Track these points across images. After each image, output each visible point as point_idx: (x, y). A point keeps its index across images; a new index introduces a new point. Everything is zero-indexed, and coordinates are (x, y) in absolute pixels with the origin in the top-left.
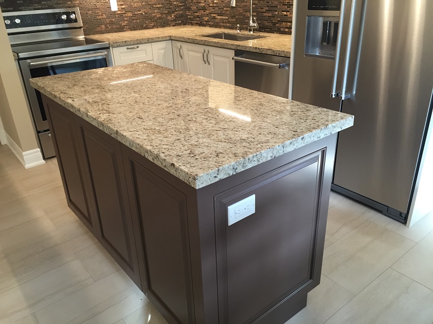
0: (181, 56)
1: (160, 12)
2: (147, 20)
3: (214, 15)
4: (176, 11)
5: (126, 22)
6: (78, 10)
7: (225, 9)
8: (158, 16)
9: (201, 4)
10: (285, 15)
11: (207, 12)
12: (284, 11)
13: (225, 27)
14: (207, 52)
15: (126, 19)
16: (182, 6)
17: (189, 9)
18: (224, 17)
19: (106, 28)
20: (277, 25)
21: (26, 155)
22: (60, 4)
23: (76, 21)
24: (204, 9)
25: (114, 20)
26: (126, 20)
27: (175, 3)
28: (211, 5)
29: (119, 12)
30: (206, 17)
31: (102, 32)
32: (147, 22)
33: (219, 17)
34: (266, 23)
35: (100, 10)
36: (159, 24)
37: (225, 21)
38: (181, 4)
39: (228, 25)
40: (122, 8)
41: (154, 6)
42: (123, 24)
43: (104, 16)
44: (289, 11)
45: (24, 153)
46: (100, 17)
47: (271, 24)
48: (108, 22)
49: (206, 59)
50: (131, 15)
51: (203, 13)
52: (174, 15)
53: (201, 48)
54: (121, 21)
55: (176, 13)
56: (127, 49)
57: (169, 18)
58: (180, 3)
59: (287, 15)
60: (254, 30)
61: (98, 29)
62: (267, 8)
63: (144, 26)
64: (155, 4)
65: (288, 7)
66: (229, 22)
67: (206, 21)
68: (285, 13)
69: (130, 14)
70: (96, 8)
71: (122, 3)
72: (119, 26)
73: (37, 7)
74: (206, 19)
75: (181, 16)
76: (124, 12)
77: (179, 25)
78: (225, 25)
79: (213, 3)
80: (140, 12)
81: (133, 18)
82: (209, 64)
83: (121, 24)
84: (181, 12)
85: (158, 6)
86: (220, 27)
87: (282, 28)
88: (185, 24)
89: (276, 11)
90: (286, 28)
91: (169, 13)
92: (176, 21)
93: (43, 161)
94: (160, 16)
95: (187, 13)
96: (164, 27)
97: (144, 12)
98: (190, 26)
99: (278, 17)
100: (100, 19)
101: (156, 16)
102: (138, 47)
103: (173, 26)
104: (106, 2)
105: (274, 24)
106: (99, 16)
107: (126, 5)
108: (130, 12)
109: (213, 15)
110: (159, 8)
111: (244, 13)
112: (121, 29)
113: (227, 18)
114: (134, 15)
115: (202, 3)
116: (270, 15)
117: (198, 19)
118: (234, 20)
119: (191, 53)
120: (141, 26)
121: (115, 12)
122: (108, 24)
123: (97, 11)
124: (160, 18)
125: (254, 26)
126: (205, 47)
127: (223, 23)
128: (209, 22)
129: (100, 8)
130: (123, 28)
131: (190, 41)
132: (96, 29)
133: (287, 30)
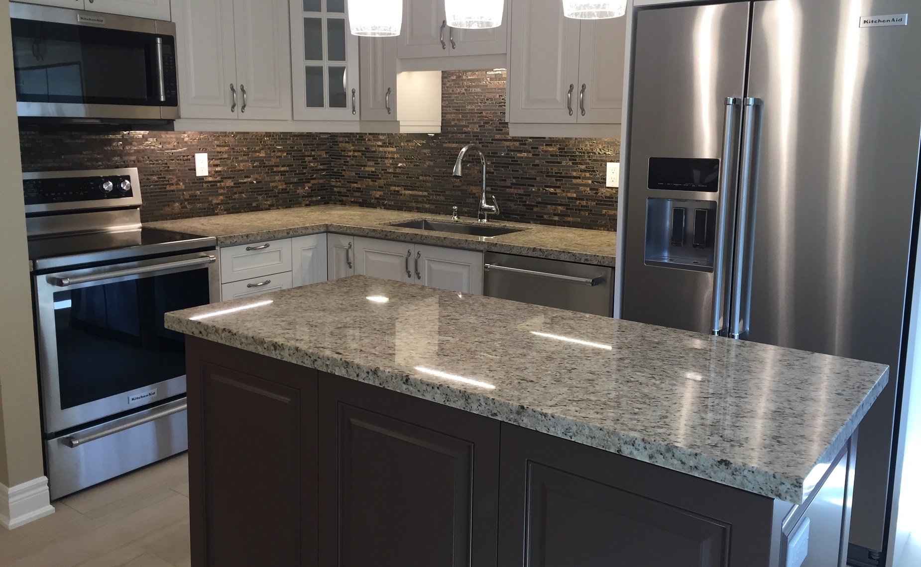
0: (349, 264)
1: (284, 181)
2: (261, 195)
3: (397, 189)
4: (314, 179)
5: (221, 197)
6: (133, 172)
7: (421, 178)
8: (280, 187)
9: (367, 169)
10: (551, 193)
11: (381, 182)
12: (550, 187)
13: (419, 210)
14: (414, 255)
15: (221, 191)
16: (323, 170)
17: (338, 176)
18: (420, 193)
19: (182, 208)
20: (535, 209)
21: (16, 494)
22: (97, 160)
23: (129, 193)
24: (373, 176)
25: (198, 193)
26: (221, 194)
27: (312, 164)
28: (391, 170)
29: (210, 179)
30: (378, 190)
31: (174, 217)
32: (260, 198)
33: (407, 192)
34: (512, 205)
35: (173, 174)
36: (281, 202)
37: (420, 199)
38: (321, 167)
39: (427, 206)
40: (217, 172)
41: (275, 169)
42: (215, 202)
43: (182, 186)
44: (559, 187)
45: (11, 490)
46: (173, 188)
47: (522, 208)
48: (187, 197)
49: (412, 268)
50: (232, 184)
51: (371, 183)
52: (310, 185)
53: (402, 249)
54: (213, 195)
55: (312, 182)
56: (248, 249)
57: (300, 191)
58: (321, 165)
59: (556, 194)
60: (491, 217)
61: (167, 210)
62: (514, 181)
63: (254, 204)
64: (277, 166)
65: (556, 180)
66: (430, 202)
67: (376, 198)
68: (552, 190)
69: (230, 183)
70: (167, 171)
71: (218, 162)
72: (206, 205)
73: (49, 165)
74: (378, 194)
75: (322, 187)
76: (218, 179)
77: (317, 203)
78: (420, 205)
79: (396, 168)
80: (249, 180)
81: (235, 190)
82: (419, 278)
83: (211, 201)
84: (321, 181)
85: (283, 169)
86: (409, 209)
87: (546, 214)
88: (326, 203)
89: (533, 186)
90: (555, 215)
91: (301, 183)
92: (312, 196)
93: (49, 508)
94: (284, 186)
95: (333, 184)
96: (290, 207)
97: (256, 179)
98: (340, 207)
99: (539, 196)
100: (173, 191)
101: (276, 187)
102: (267, 246)
103: (307, 205)
104: (187, 160)
105: (531, 207)
106: (172, 184)
107: (224, 166)
108: (229, 178)
109: (393, 188)
110: (283, 173)
111: (464, 187)
112: (210, 211)
113: (426, 193)
114: (238, 185)
115: (370, 166)
116: (521, 191)
117: (358, 194)
118: (442, 198)
119: (372, 257)
120: (247, 205)
121: (202, 178)
122: (186, 200)
123: (168, 177)
124: (284, 191)
125: (490, 210)
126: (411, 247)
127: (417, 202)
128: (385, 200)
129: (174, 170)
130: (213, 210)
131: (378, 235)
132: (162, 210)
133: (556, 218)
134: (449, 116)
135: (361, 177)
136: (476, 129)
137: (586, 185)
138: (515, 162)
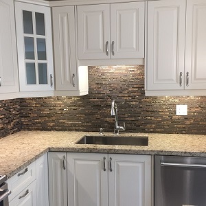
0: (64, 167)
1: (2, 123)
3: (63, 121)
7: (77, 115)
9: (45, 112)
11: (54, 118)
12: (148, 116)
13: (77, 130)
16: (18, 114)
18: (77, 122)
20: (141, 127)
27: (13, 112)
28: (59, 113)
30: (52, 122)
33: (70, 122)
36: (1, 134)
37: (77, 125)
39: (81, 128)
44: (153, 116)
47: (134, 126)
51: (47, 119)
52: (13, 123)
55: (14, 121)
56: (19, 175)
57: (9, 127)
58: (17, 112)
59: (151, 119)
62: (129, 115)
65: (151, 113)
66: (83, 126)
67: (51, 126)
68: (149, 118)
74: (52, 124)
75: (18, 123)
77: (16, 131)
79: (62, 111)
82: (111, 171)
84: (17, 120)
85: (1, 117)
86: (71, 130)
87: (147, 128)
88: (20, 130)
89: (140, 116)
90: (151, 128)
92: (14, 128)
94: (2, 126)
95: (23, 121)
96: (5, 136)
102: (26, 169)
105: (138, 126)
109: (61, 121)
110: (1, 119)
113: (80, 122)
117: (39, 125)
125: (120, 129)
133: (152, 130)
134: (92, 87)
135: (41, 117)
136: (108, 92)
137: (166, 115)
138: (129, 106)
